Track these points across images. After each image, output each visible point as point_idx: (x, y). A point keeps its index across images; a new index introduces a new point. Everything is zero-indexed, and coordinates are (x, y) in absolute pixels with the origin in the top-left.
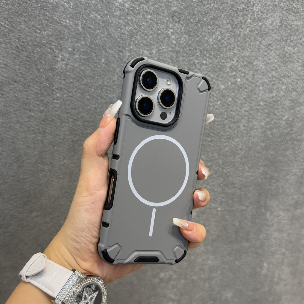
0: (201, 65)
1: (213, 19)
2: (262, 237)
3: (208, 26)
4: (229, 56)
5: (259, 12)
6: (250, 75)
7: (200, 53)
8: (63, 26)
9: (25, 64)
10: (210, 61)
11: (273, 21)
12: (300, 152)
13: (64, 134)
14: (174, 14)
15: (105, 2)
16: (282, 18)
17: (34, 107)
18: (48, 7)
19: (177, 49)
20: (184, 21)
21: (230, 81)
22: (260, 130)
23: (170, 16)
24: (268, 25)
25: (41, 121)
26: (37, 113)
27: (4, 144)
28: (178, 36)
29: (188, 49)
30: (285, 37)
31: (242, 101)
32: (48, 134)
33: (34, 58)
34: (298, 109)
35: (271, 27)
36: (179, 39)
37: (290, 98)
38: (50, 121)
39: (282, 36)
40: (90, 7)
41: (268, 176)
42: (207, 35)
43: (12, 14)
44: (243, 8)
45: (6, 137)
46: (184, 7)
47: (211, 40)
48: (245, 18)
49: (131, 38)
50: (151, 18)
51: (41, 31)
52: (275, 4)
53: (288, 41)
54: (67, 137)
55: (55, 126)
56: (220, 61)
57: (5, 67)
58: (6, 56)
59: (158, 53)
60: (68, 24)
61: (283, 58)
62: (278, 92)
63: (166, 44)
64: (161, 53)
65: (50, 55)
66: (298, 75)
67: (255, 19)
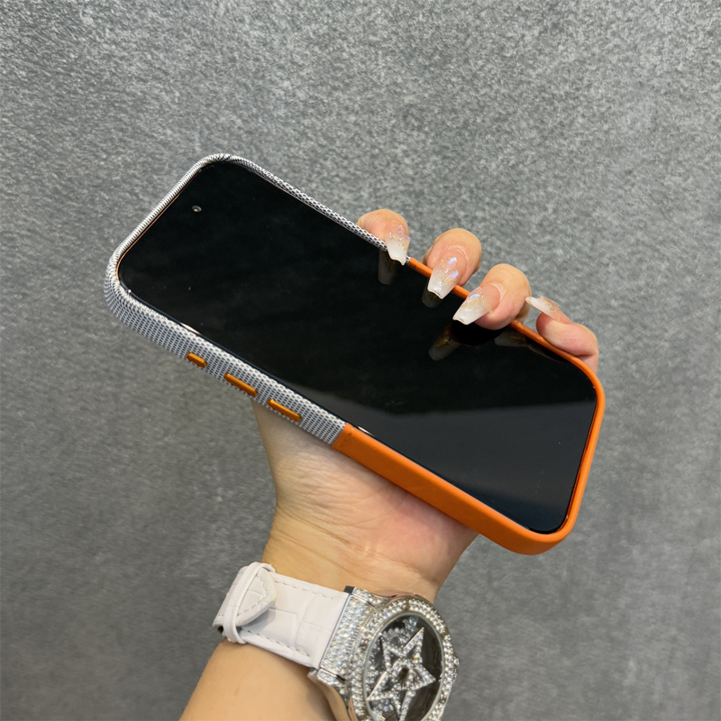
0: (471, 221)
1: (497, 120)
2: (624, 602)
3: (487, 133)
4: (535, 199)
5: (604, 101)
6: (586, 241)
7: (468, 194)
8: (159, 143)
9: (75, 228)
10: (492, 212)
11: (636, 119)
12: (706, 411)
13: (166, 380)
14: (408, 110)
15: (253, 89)
16: (657, 112)
17: (96, 320)
18: (124, 102)
19: (417, 189)
20: (433, 126)
21: (539, 255)
22: (612, 363)
23: (398, 116)
24: (624, 129)
25: (114, 351)
26: (103, 333)
27: (29, 403)
28: (420, 159)
29: (441, 186)
30: (665, 154)
31: (568, 298)
32: (128, 381)
33: (94, 215)
34: (699, 313)
35: (631, 132)
36: (421, 166)
37: (679, 290)
38: (132, 351)
39: (658, 151)
40: (219, 99)
41: (633, 465)
42: (485, 156)
43: (42, 118)
44: (567, 94)
45: (34, 387)
46: (430, 95)
47: (494, 165)
48: (571, 115)
49: (311, 166)
50: (355, 121)
51: (109, 154)
52: (640, 83)
53: (672, 163)
54: (172, 386)
55: (143, 362)
56: (516, 211)
57: (29, 234)
58: (31, 212)
59: (374, 196)
60: (170, 139)
61: (661, 201)
62: (652, 277)
63: (393, 178)
64: (380, 196)
65: (130, 206)
66: (696, 239)
67: (594, 115)
